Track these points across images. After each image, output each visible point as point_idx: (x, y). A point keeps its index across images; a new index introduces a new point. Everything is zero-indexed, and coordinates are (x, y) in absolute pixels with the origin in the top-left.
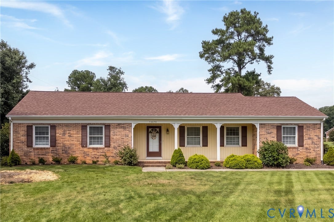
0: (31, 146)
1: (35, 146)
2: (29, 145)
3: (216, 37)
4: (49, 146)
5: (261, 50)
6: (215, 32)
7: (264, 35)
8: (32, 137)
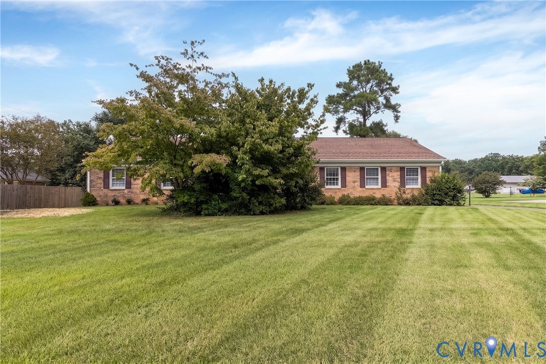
0: (108, 188)
1: (111, 187)
2: (106, 186)
3: (341, 91)
4: (124, 188)
5: (387, 99)
6: (339, 86)
7: (390, 84)
8: (109, 179)
